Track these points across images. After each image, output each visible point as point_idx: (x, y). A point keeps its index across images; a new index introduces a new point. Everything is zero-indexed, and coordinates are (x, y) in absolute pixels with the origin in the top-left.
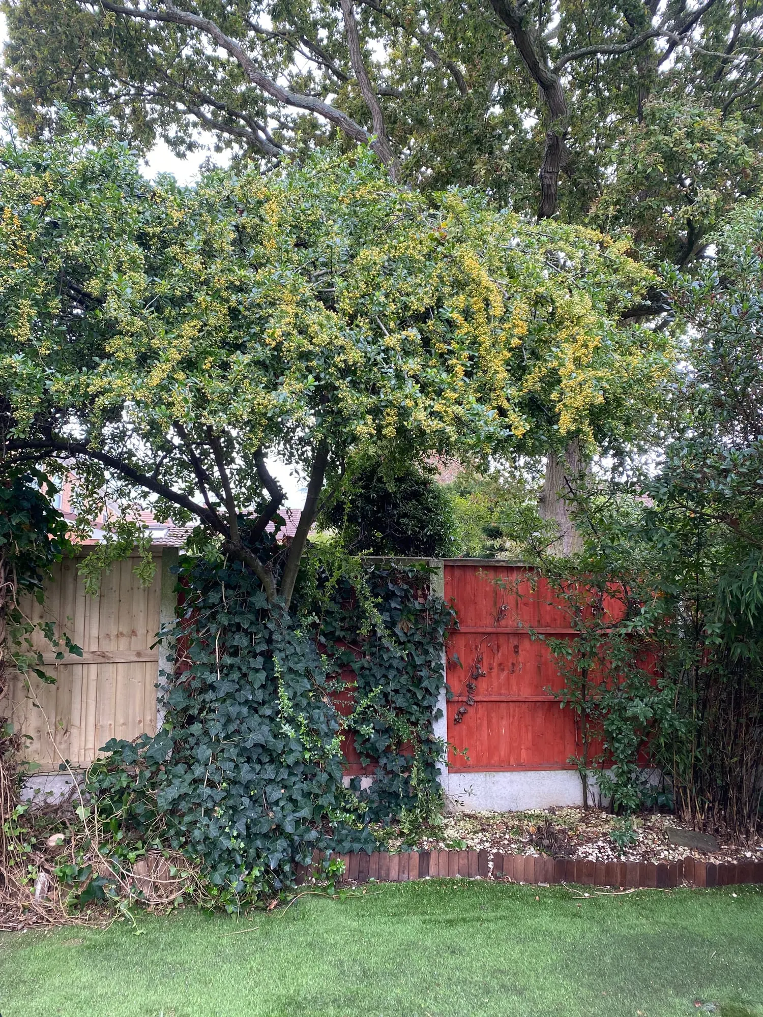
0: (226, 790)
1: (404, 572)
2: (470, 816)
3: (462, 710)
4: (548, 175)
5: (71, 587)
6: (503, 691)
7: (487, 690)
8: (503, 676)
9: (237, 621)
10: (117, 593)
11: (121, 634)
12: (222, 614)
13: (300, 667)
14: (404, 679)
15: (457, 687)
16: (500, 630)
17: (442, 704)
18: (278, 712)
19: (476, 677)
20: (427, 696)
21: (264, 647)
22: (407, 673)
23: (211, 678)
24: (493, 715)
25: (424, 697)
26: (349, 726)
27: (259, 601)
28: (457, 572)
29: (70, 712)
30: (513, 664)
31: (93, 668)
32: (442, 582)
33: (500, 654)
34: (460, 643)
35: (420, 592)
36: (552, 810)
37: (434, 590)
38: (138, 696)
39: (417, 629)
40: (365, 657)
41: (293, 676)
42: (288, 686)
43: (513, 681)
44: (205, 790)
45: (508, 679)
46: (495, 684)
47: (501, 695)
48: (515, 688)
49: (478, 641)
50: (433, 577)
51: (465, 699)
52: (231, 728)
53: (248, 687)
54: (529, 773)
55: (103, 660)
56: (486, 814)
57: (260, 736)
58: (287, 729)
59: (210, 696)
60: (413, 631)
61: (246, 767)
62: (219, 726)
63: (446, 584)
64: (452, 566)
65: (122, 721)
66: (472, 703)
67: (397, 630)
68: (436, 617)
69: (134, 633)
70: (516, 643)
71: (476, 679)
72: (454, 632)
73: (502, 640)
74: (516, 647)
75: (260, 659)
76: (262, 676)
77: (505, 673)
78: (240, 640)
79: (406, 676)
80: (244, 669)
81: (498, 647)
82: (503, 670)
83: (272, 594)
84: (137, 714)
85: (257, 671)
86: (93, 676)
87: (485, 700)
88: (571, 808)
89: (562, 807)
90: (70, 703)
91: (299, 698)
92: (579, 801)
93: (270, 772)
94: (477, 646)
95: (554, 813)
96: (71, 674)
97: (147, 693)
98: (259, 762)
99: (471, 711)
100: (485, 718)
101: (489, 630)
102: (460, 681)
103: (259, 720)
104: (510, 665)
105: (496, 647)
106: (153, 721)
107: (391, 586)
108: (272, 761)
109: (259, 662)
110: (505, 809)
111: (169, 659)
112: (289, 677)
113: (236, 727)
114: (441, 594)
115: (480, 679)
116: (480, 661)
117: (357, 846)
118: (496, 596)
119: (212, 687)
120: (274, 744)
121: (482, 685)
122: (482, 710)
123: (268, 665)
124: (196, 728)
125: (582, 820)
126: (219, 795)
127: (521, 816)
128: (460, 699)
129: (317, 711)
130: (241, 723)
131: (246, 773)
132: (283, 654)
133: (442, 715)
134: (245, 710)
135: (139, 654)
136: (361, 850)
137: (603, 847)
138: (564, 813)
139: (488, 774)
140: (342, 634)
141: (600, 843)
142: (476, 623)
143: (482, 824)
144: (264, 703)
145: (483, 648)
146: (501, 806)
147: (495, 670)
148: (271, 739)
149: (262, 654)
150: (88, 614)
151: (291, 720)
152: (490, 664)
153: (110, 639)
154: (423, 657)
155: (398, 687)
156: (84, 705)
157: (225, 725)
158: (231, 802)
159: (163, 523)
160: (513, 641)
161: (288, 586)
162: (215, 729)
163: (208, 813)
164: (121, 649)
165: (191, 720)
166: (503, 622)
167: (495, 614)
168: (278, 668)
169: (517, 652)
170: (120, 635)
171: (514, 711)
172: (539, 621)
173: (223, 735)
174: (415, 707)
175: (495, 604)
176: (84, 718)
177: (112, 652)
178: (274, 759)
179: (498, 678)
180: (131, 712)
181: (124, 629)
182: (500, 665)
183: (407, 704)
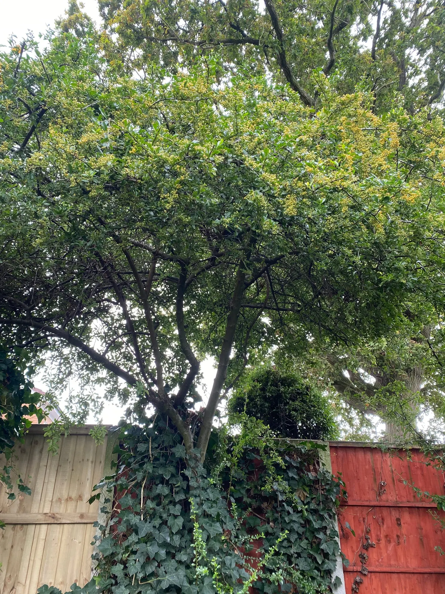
3: (358, 579)
5: (36, 457)
6: (392, 562)
7: (378, 561)
8: (391, 547)
9: (160, 472)
10: (71, 463)
11: (70, 498)
12: (148, 464)
13: (213, 512)
14: (304, 543)
15: (352, 558)
16: (382, 504)
17: (339, 573)
18: (193, 556)
19: (367, 547)
20: (327, 561)
21: (182, 497)
22: (307, 539)
23: (135, 520)
24: (387, 586)
25: (323, 562)
26: (258, 574)
27: (179, 451)
28: (341, 453)
29: (18, 570)
30: (398, 536)
31: (44, 527)
32: (329, 459)
33: (385, 526)
34: (349, 514)
35: (312, 468)
37: (323, 465)
38: (77, 557)
39: (312, 499)
40: (269, 523)
41: (206, 520)
42: (202, 529)
43: (400, 552)
45: (395, 551)
46: (385, 555)
47: (391, 565)
48: (402, 560)
49: (365, 513)
50: (321, 453)
51: (359, 569)
53: (167, 530)
55: (52, 521)
57: (175, 578)
59: (133, 538)
60: (309, 500)
62: (138, 566)
63: (333, 463)
64: (336, 447)
65: (60, 580)
66: (366, 573)
68: (327, 487)
69: (81, 498)
70: (398, 517)
71: (367, 549)
72: (344, 504)
73: (385, 512)
74: (398, 520)
75: (178, 507)
76: (180, 521)
77: (392, 544)
78: (162, 490)
79: (305, 541)
80: (165, 516)
81: (383, 519)
82: (389, 542)
83: (190, 448)
84: (75, 573)
85: (176, 517)
86: (43, 536)
87: (377, 570)
90: (20, 561)
91: (212, 542)
94: (364, 519)
96: (25, 533)
97: (85, 552)
99: (366, 581)
100: (380, 589)
101: (373, 503)
102: (353, 551)
103: (176, 565)
104: (395, 537)
105: (380, 520)
106: (88, 580)
107: (288, 459)
109: (177, 509)
111: (103, 511)
112: (203, 520)
113: (154, 569)
114: (329, 468)
115: (370, 549)
116: (368, 532)
118: (375, 473)
119: (135, 530)
120: (189, 589)
121: (372, 555)
122: (376, 580)
123: (186, 512)
128: (355, 569)
129: (229, 557)
130: (159, 566)
132: (198, 500)
133: (341, 583)
134: (163, 552)
135: (82, 517)
140: (248, 500)
142: (361, 498)
144: (181, 548)
145: (369, 519)
147: (383, 541)
148: (186, 584)
149: (180, 502)
150: (46, 481)
152: (377, 536)
153: (61, 503)
154: (320, 522)
155: (299, 551)
156: (31, 563)
157: (143, 567)
159: (110, 400)
160: (395, 514)
161: (203, 441)
162: (134, 569)
164: (69, 511)
166: (384, 497)
167: (376, 489)
169: (399, 525)
171: (405, 582)
172: (414, 497)
173: (141, 575)
174: (316, 571)
175: (375, 480)
176: (29, 576)
177: (61, 514)
179: (387, 549)
180: (69, 572)
181: (74, 495)
182: (386, 536)
183: (308, 568)
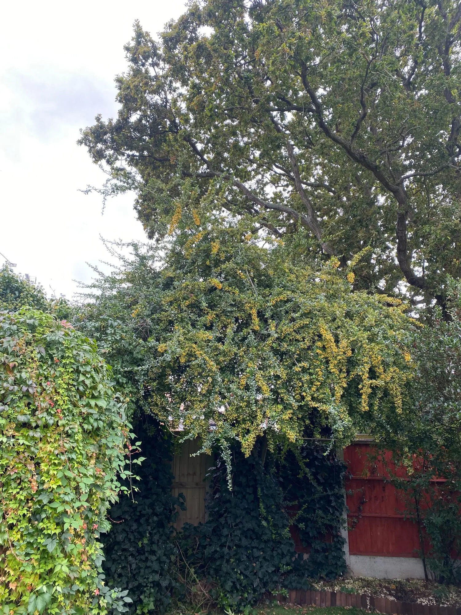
0: (235, 551)
1: (322, 446)
2: (361, 579)
3: (356, 521)
4: (400, 232)
6: (377, 511)
7: (369, 510)
8: (377, 503)
15: (353, 508)
16: (374, 478)
17: (344, 517)
18: (260, 515)
19: (363, 503)
20: (336, 512)
21: (253, 483)
23: (229, 497)
24: (373, 524)
25: (334, 512)
26: (294, 523)
30: (383, 497)
31: (177, 490)
32: (342, 452)
33: (375, 491)
34: (353, 485)
35: (331, 458)
36: (408, 580)
37: (338, 456)
38: (197, 505)
39: (330, 477)
40: (303, 490)
41: (266, 497)
42: (263, 502)
43: (383, 506)
44: (226, 550)
45: (380, 505)
46: (373, 507)
47: (376, 513)
48: (384, 510)
49: (363, 484)
51: (357, 515)
52: (238, 521)
53: (246, 501)
54: (394, 558)
55: (181, 487)
56: (370, 578)
57: (251, 525)
58: (264, 523)
59: (228, 505)
60: (327, 477)
61: (243, 539)
62: (232, 519)
63: (345, 453)
65: (189, 517)
66: (361, 517)
67: (319, 477)
69: (194, 474)
70: (383, 486)
73: (376, 483)
75: (251, 489)
76: (252, 497)
77: (379, 501)
79: (324, 500)
80: (244, 493)
81: (374, 487)
82: (377, 500)
85: (250, 494)
87: (368, 516)
88: (418, 579)
89: (414, 579)
92: (423, 576)
93: (255, 543)
94: (362, 486)
95: (409, 582)
97: (201, 503)
98: (251, 538)
99: (361, 521)
100: (369, 526)
102: (354, 505)
103: (251, 518)
104: (381, 497)
105: (372, 487)
106: (204, 518)
107: (315, 454)
108: (257, 538)
110: (382, 578)
111: (210, 487)
112: (264, 498)
113: (240, 521)
114: (342, 458)
115: (365, 504)
116: (364, 495)
117: (299, 586)
119: (229, 501)
120: (258, 530)
121: (366, 507)
122: (366, 521)
123: (255, 492)
124: (222, 520)
125: (424, 586)
126: (232, 553)
127: (389, 582)
128: (355, 514)
129: (277, 515)
130: (242, 519)
131: (245, 542)
132: (261, 487)
133: (345, 522)
134: (244, 513)
135: (197, 484)
136: (301, 588)
137: (431, 600)
138: (414, 582)
139: (371, 557)
140: (292, 478)
141: (431, 598)
143: (367, 583)
144: (253, 510)
145: (366, 487)
146: (380, 575)
147: (373, 500)
148: (256, 527)
149: (252, 486)
151: (266, 519)
152: (370, 496)
153: (184, 477)
155: (321, 506)
157: (235, 520)
158: (237, 557)
160: (382, 484)
162: (230, 520)
163: (228, 561)
164: (189, 481)
165: (221, 516)
166: (376, 474)
167: (371, 469)
168: (259, 493)
169: (384, 490)
170: (188, 474)
171: (384, 523)
172: (395, 474)
173: (234, 524)
177: (185, 483)
178: (258, 537)
179: (375, 504)
180: (193, 512)
181: (190, 472)
182: (375, 497)
